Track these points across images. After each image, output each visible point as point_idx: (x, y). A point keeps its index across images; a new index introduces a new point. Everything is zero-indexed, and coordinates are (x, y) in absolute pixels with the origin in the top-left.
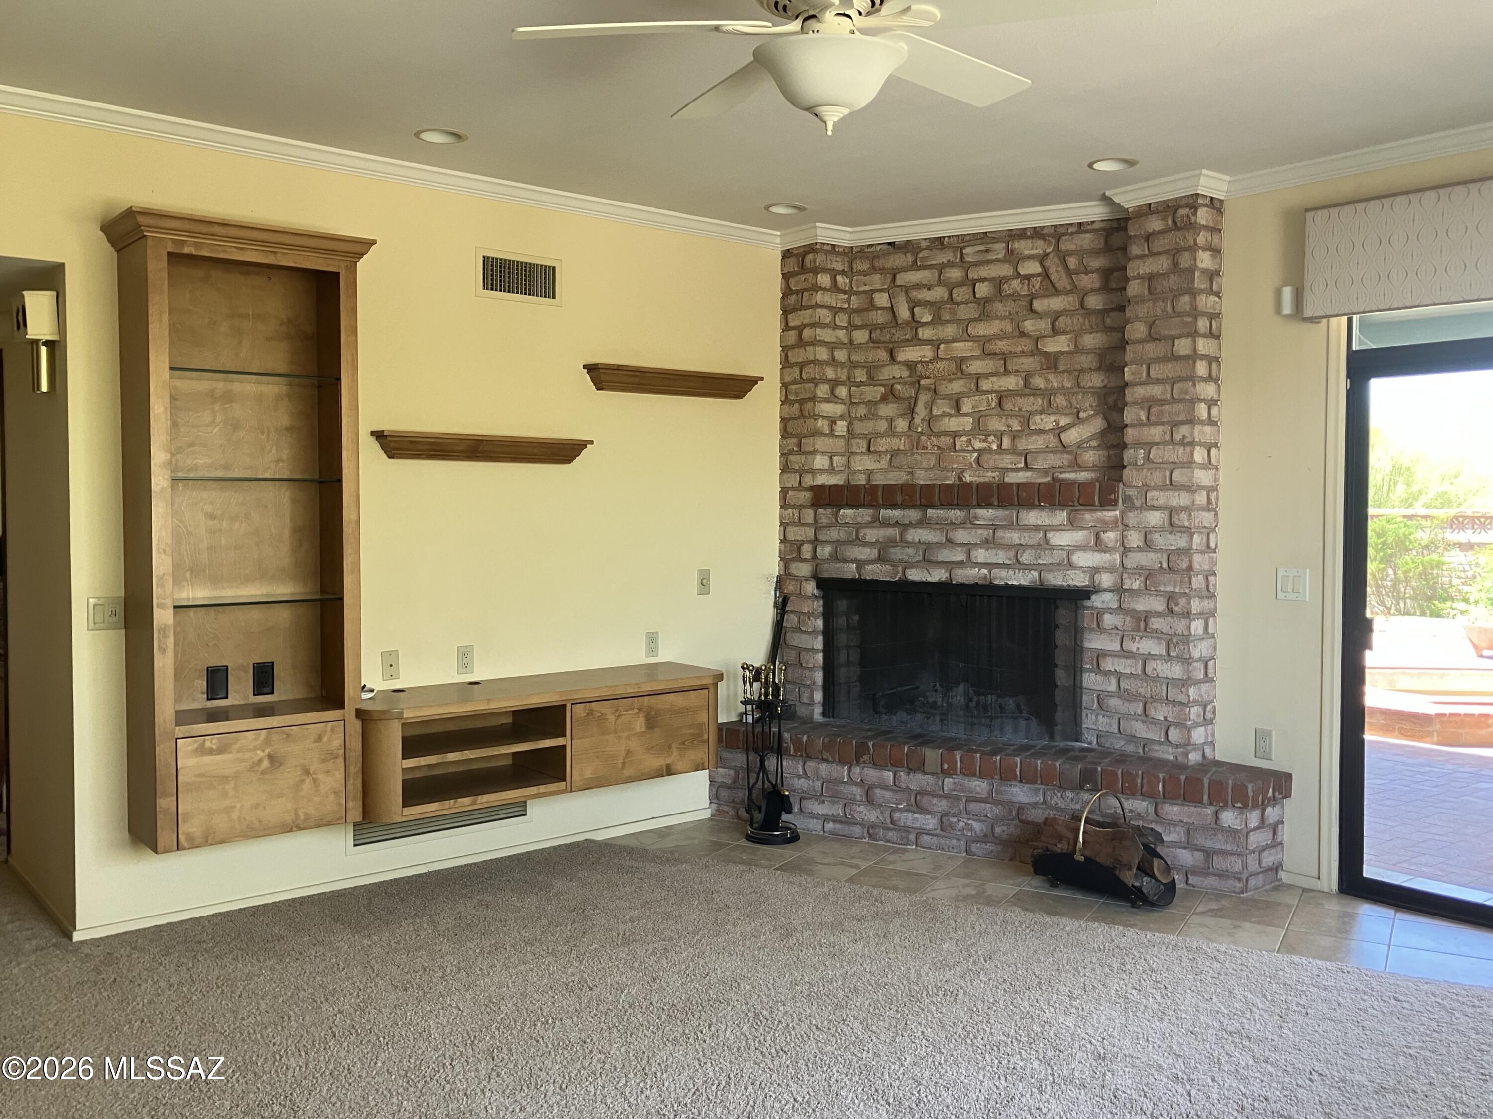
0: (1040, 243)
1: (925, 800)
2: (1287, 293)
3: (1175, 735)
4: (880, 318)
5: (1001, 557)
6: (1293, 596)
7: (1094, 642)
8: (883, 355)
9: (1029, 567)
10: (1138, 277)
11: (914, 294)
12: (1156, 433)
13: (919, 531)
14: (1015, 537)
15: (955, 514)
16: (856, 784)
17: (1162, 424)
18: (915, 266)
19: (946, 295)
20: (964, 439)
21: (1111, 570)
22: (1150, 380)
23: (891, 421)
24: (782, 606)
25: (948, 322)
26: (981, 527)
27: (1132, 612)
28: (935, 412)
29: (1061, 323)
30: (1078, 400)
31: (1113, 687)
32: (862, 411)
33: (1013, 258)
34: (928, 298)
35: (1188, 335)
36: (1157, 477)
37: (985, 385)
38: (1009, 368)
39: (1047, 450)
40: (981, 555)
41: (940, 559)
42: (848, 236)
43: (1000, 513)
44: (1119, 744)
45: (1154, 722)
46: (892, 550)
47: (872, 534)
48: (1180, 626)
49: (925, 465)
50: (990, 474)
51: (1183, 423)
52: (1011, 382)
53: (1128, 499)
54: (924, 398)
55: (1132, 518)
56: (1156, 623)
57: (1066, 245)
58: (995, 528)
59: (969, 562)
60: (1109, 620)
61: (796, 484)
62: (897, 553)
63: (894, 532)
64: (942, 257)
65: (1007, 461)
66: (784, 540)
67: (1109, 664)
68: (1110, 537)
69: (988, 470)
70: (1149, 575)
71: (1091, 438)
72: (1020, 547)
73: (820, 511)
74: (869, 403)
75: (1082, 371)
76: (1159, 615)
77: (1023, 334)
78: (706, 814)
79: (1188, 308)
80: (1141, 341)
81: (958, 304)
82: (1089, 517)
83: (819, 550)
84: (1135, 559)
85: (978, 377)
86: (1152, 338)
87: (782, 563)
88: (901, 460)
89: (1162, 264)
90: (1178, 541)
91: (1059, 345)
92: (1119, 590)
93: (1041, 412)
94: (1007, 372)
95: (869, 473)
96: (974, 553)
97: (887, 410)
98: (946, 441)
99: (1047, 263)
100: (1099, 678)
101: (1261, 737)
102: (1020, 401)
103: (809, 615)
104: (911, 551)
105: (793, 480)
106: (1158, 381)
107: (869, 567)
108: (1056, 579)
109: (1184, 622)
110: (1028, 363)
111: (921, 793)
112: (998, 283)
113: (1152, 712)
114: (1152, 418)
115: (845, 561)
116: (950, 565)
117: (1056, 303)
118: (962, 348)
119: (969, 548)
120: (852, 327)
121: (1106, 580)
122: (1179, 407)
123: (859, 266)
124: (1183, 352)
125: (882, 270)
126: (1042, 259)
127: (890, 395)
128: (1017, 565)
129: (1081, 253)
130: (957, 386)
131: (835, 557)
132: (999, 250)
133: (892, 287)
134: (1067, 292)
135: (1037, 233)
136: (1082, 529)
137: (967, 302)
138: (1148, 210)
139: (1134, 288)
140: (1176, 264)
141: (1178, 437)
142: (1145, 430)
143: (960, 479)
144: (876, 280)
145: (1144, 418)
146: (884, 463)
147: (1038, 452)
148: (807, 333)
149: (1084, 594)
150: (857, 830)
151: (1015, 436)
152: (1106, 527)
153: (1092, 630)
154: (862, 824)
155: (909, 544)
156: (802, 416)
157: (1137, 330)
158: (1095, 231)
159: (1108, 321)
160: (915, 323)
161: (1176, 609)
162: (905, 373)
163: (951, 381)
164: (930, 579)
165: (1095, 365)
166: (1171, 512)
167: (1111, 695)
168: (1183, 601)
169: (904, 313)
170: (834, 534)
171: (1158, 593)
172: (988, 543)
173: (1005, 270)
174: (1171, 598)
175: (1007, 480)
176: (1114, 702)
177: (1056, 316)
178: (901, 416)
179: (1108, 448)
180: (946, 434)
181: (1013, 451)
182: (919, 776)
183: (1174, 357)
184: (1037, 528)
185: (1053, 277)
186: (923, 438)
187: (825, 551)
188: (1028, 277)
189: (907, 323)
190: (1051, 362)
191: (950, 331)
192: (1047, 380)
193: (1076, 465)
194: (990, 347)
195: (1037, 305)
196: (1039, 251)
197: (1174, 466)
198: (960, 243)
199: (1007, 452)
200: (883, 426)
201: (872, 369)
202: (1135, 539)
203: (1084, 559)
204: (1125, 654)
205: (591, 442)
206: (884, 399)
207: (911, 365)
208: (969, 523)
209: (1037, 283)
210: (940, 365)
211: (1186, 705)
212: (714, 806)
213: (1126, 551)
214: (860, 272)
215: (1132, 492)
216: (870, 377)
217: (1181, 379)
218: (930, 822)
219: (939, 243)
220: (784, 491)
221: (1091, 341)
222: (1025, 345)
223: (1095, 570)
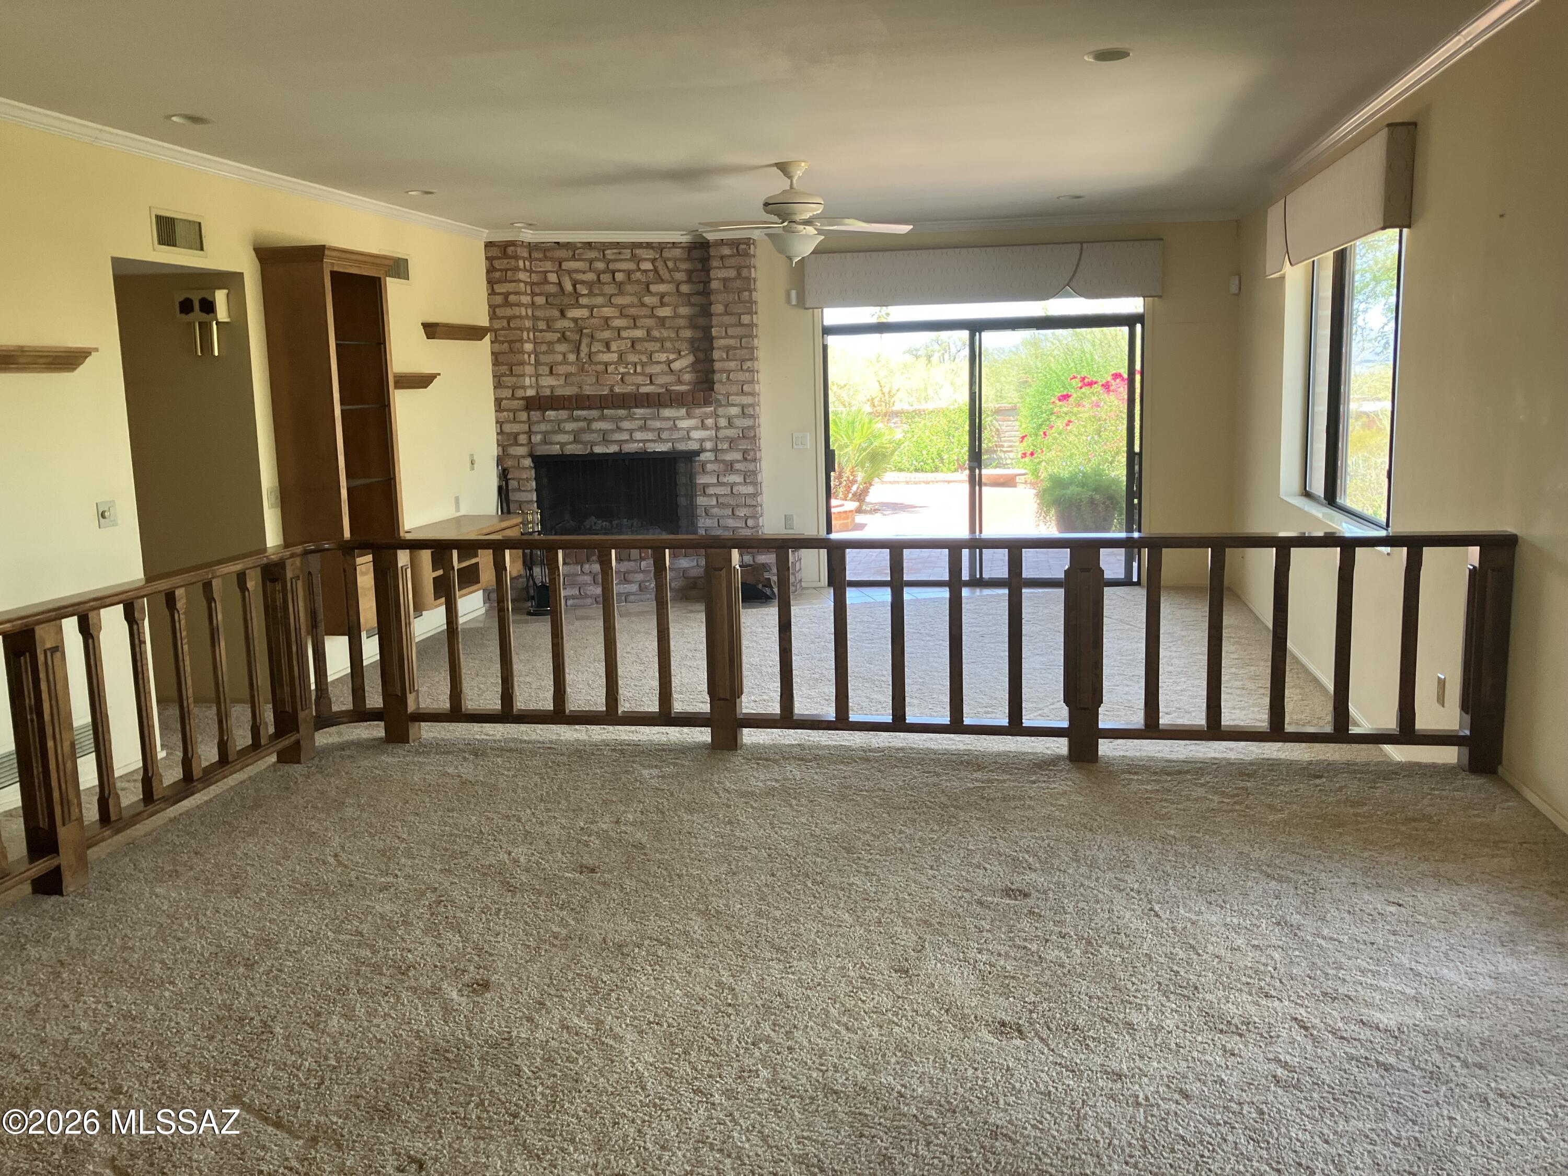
0: (651, 251)
1: (630, 577)
2: (793, 293)
3: (750, 523)
4: (552, 289)
5: (650, 436)
6: (801, 447)
7: (701, 480)
8: (556, 313)
9: (667, 441)
10: (717, 279)
11: (574, 276)
12: (732, 365)
13: (600, 423)
14: (657, 424)
15: (621, 412)
16: (587, 574)
17: (736, 360)
18: (573, 258)
19: (595, 278)
20: (613, 366)
21: (710, 439)
22: (727, 336)
23: (564, 355)
24: (504, 475)
25: (598, 295)
26: (637, 419)
27: (723, 461)
28: (593, 350)
29: (666, 299)
30: (678, 345)
31: (714, 502)
32: (544, 348)
33: (634, 258)
34: (584, 279)
35: (748, 313)
36: (735, 388)
37: (624, 334)
38: (638, 324)
39: (663, 373)
40: (638, 435)
41: (614, 439)
42: (530, 236)
43: (648, 411)
44: (719, 532)
45: (739, 517)
46: (583, 435)
47: (569, 426)
48: (751, 466)
49: (589, 382)
50: (630, 387)
51: (748, 360)
52: (639, 333)
53: (718, 400)
54: (585, 341)
55: (721, 411)
56: (737, 466)
57: (666, 254)
58: (645, 419)
59: (632, 440)
60: (709, 467)
61: (510, 396)
62: (587, 437)
63: (583, 424)
64: (593, 254)
65: (639, 380)
66: (501, 433)
67: (711, 491)
68: (710, 422)
69: (629, 385)
70: (731, 441)
71: (687, 367)
72: (660, 430)
73: (532, 413)
74: (550, 343)
75: (679, 328)
76: (738, 461)
77: (643, 305)
78: (483, 611)
79: (747, 298)
80: (720, 315)
81: (604, 284)
82: (698, 411)
83: (533, 437)
84: (722, 433)
85: (619, 330)
86: (727, 313)
87: (500, 448)
88: (572, 379)
89: (732, 273)
90: (747, 422)
91: (665, 312)
92: (715, 450)
93: (658, 352)
94: (635, 326)
95: (552, 388)
96: (634, 434)
97: (561, 348)
98: (601, 368)
99: (657, 264)
100: (705, 499)
101: (788, 519)
102: (646, 344)
103: (528, 480)
104: (595, 435)
105: (507, 393)
106: (732, 337)
107: (569, 447)
108: (681, 447)
109: (753, 464)
110: (650, 322)
111: (628, 572)
112: (629, 273)
113: (737, 513)
114: (730, 357)
115: (552, 444)
116: (620, 442)
117: (662, 288)
118: (608, 311)
119: (631, 432)
120: (533, 294)
121: (709, 445)
122: (746, 351)
123: (536, 255)
124: (746, 322)
125: (552, 259)
126: (653, 261)
127: (564, 338)
128: (660, 439)
129: (675, 260)
130: (607, 334)
131: (545, 442)
132: (627, 253)
133: (560, 270)
134: (670, 282)
135: (649, 245)
136: (694, 418)
137: (609, 283)
138: (722, 242)
139: (714, 285)
140: (739, 274)
141: (745, 367)
142: (726, 364)
143: (611, 390)
144: (548, 265)
145: (725, 356)
146: (562, 381)
147: (658, 374)
148: (512, 298)
149: (697, 453)
150: (589, 601)
151: (643, 365)
152: (707, 416)
153: (699, 473)
154: (591, 597)
155: (593, 431)
156: (511, 350)
157: (718, 308)
158: (683, 248)
159: (692, 300)
160: (576, 294)
161: (749, 458)
162: (572, 325)
163: (602, 331)
164: (608, 451)
165: (687, 324)
166: (743, 407)
167: (713, 506)
168: (752, 453)
169: (569, 287)
170: (543, 427)
171: (738, 450)
172: (644, 428)
173: (631, 266)
174: (745, 452)
175: (641, 391)
176: (715, 511)
177: (662, 296)
178: (571, 352)
179: (697, 372)
180: (600, 363)
181: (643, 374)
182: (626, 563)
183: (740, 324)
184: (669, 419)
185: (661, 272)
186: (586, 366)
187: (537, 438)
188: (646, 271)
189: (570, 294)
190: (662, 321)
191: (600, 300)
192: (660, 332)
193: (679, 382)
194: (625, 311)
195: (653, 288)
196: (651, 257)
197: (743, 383)
198: (603, 247)
199: (639, 374)
200: (560, 358)
201: (549, 321)
202: (723, 422)
203: (696, 435)
204: (720, 484)
205: (439, 374)
206: (559, 341)
207: (575, 320)
208: (630, 417)
209: (651, 274)
210: (593, 320)
211: (755, 506)
212: (487, 605)
213: (717, 428)
214: (536, 259)
215: (719, 397)
216: (549, 326)
217: (746, 336)
218: (634, 588)
219: (588, 246)
220: (498, 401)
221: (683, 311)
222: (644, 311)
223: (702, 441)
